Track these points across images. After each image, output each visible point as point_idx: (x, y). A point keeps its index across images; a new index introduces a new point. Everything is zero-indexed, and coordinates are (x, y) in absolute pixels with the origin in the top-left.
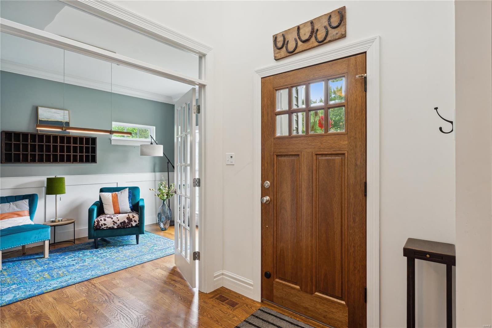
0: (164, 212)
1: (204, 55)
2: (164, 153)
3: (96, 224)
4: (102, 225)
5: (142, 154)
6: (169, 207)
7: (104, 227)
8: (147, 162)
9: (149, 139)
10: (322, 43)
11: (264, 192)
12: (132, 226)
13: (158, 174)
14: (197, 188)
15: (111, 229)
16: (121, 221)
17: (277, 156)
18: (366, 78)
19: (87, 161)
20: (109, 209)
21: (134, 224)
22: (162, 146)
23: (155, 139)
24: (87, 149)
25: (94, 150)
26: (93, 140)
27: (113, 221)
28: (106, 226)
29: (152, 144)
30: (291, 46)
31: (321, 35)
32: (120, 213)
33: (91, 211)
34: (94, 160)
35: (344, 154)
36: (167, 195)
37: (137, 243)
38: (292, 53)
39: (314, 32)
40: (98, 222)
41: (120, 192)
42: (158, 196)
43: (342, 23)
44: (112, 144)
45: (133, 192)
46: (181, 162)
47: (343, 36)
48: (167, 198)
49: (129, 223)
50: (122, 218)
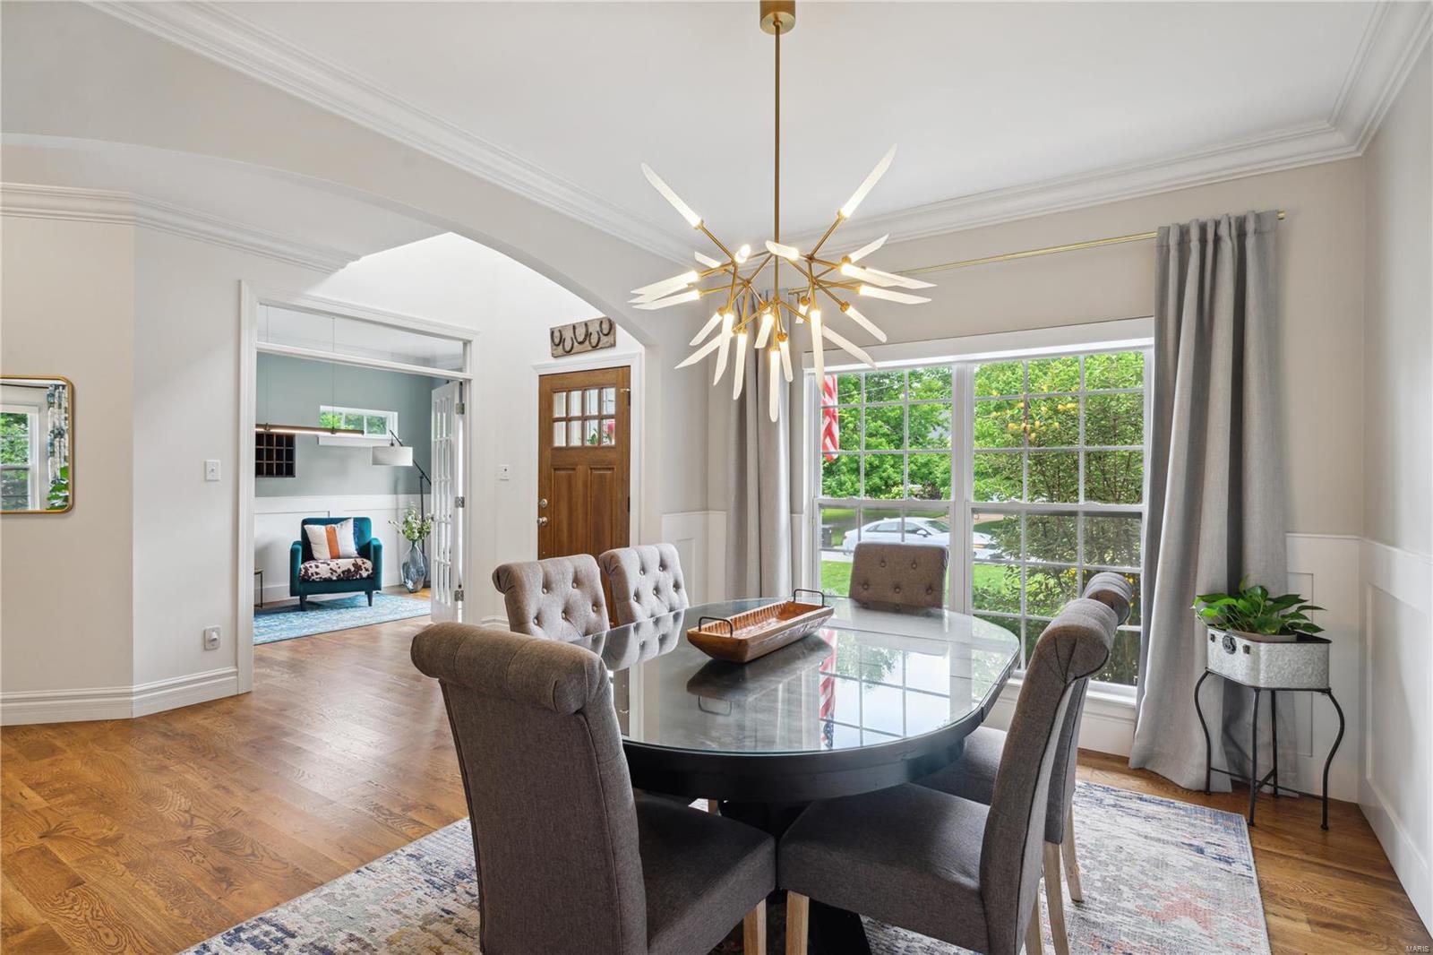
0: (414, 561)
1: (470, 342)
2: (414, 461)
3: (303, 573)
4: (312, 574)
5: (376, 462)
6: (423, 552)
7: (315, 577)
8: (382, 476)
9: (388, 436)
10: (595, 348)
11: (542, 511)
12: (361, 578)
13: (402, 497)
14: (461, 509)
15: (328, 580)
16: (343, 569)
17: (555, 469)
18: (629, 392)
19: (279, 473)
20: (321, 550)
21: (365, 574)
22: (411, 449)
23: (396, 434)
24: (279, 453)
25: (290, 455)
26: (290, 440)
27: (331, 569)
28: (318, 576)
29: (392, 445)
30: (568, 346)
31: (594, 339)
32: (339, 557)
33: (293, 553)
34: (290, 472)
35: (613, 469)
36: (420, 532)
37: (370, 605)
38: (569, 353)
39: (588, 335)
40: (306, 569)
41: (339, 525)
42: (404, 533)
43: (612, 333)
44: (320, 443)
45: (361, 525)
46: (440, 476)
47: (613, 345)
48: (420, 537)
49: (356, 572)
50: (345, 564)
